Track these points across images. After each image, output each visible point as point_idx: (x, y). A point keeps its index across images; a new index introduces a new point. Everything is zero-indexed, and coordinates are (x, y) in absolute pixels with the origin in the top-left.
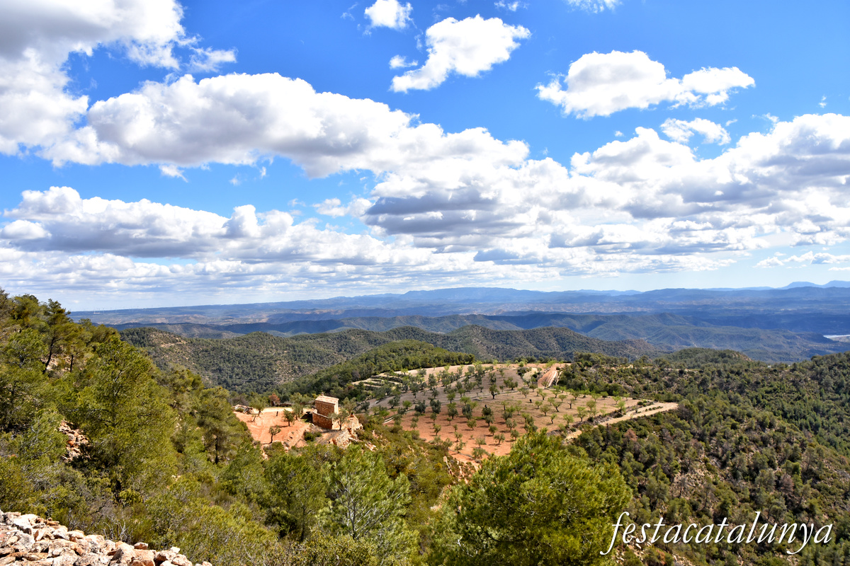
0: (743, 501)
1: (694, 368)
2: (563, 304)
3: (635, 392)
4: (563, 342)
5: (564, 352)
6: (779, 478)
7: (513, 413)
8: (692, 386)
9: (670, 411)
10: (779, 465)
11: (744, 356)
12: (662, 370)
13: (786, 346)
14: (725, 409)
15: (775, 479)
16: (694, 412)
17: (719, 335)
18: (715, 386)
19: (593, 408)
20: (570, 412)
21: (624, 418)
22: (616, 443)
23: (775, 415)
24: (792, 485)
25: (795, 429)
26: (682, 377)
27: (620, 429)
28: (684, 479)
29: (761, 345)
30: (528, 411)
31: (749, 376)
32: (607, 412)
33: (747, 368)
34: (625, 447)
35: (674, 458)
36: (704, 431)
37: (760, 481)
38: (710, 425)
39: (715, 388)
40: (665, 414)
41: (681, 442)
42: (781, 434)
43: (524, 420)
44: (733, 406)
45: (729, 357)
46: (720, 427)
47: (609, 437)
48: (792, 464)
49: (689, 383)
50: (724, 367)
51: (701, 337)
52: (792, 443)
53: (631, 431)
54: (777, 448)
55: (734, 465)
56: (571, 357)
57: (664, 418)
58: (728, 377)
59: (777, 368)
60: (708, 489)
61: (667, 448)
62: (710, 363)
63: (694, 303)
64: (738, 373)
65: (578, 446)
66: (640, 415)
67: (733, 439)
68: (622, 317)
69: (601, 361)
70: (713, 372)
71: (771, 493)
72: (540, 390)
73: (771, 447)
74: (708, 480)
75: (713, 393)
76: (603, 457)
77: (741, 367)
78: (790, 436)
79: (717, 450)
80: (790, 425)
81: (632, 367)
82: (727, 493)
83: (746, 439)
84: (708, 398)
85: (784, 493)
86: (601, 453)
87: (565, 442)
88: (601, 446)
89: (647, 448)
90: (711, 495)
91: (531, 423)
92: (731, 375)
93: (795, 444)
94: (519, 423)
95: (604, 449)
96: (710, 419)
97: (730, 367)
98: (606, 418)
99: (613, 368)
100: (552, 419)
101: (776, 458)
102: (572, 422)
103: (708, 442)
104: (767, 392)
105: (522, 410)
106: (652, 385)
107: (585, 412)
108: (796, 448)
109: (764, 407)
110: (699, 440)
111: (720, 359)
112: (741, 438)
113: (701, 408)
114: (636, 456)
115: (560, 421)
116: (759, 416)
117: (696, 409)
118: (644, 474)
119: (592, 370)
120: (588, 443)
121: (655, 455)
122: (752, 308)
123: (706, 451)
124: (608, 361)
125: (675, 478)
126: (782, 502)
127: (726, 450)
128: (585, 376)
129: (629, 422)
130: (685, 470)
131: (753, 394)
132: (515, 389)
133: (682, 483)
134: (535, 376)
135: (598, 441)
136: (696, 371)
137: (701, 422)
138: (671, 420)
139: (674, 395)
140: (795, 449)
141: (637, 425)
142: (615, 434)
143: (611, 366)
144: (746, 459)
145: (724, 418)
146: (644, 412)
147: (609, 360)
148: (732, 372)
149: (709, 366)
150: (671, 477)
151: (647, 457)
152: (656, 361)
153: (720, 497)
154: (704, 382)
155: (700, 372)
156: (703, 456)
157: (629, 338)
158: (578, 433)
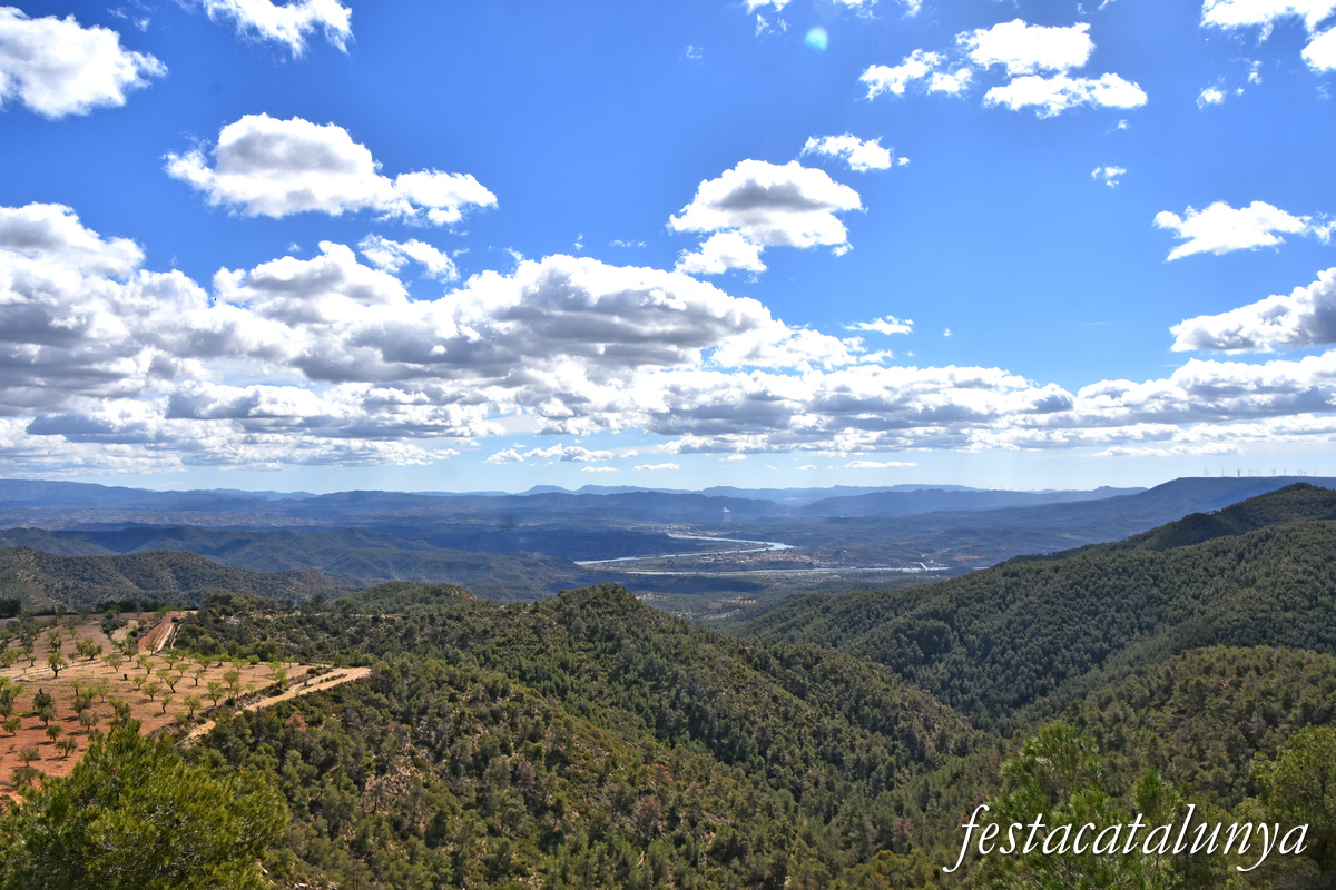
0: (467, 807)
1: (394, 612)
2: (187, 512)
3: (303, 654)
4: (184, 576)
5: (187, 593)
6: (516, 767)
7: (93, 700)
8: (391, 641)
9: (359, 681)
10: (516, 749)
11: (468, 592)
12: (346, 617)
13: (525, 577)
14: (440, 673)
15: (510, 769)
16: (394, 680)
17: (431, 561)
18: (426, 638)
19: (234, 684)
20: (195, 692)
21: (286, 697)
22: (272, 737)
23: (509, 677)
24: (534, 775)
25: (536, 696)
26: (377, 627)
27: (279, 715)
28: (381, 785)
29: (491, 576)
30: (121, 694)
31: (474, 621)
32: (257, 689)
33: (471, 610)
34: (287, 744)
35: (365, 753)
36: (409, 707)
37: (491, 774)
38: (418, 699)
39: (425, 642)
40: (350, 685)
41: (375, 727)
42: (518, 704)
43: (112, 710)
44: (451, 667)
45: (446, 595)
46: (433, 700)
47: (261, 727)
48: (532, 746)
49: (388, 636)
50: (439, 609)
51: (403, 564)
52: (532, 716)
53: (297, 716)
54: (513, 725)
55: (453, 756)
56: (198, 601)
57: (349, 693)
58: (444, 625)
59: (512, 610)
60: (416, 795)
61: (354, 738)
62: (418, 605)
63: (397, 514)
64: (459, 619)
65: (209, 746)
66: (311, 689)
67: (451, 716)
68: (285, 533)
69: (248, 606)
70: (422, 618)
71: (506, 791)
72: (143, 658)
73: (505, 724)
74: (416, 781)
75: (423, 650)
76: (251, 762)
77: (462, 609)
78: (530, 705)
79: (429, 736)
80: (529, 690)
81: (299, 614)
82: (445, 798)
83: (470, 716)
84: (415, 658)
85: (522, 789)
86: (248, 756)
87: (187, 743)
88: (249, 744)
89: (323, 741)
90: (421, 804)
91: (125, 715)
92: (448, 621)
93: (536, 717)
94: (105, 716)
95: (253, 748)
96: (418, 689)
97: (447, 609)
98: (256, 698)
99: (269, 617)
100: (164, 705)
101: (512, 738)
102: (198, 709)
103: (415, 723)
104: (498, 645)
105: (109, 694)
106: (331, 642)
107: (221, 690)
108: (538, 721)
109: (494, 667)
110: (402, 722)
111: (433, 598)
112: (463, 714)
113: (405, 673)
114: (306, 756)
115: (178, 707)
116: (488, 680)
117: (397, 674)
118: (318, 783)
119: (234, 620)
120: (226, 741)
121: (335, 751)
122: (479, 521)
123: (412, 737)
124: (260, 605)
125: (367, 784)
126: (520, 801)
127: (442, 734)
128: (222, 631)
129: (293, 702)
130: (381, 770)
131: (479, 648)
132: (98, 658)
133: (377, 791)
134: (133, 634)
135: (242, 736)
136: (397, 617)
137: (405, 694)
138: (359, 695)
139: (365, 655)
140: (537, 724)
141: (307, 705)
142: (271, 723)
143: (265, 613)
144: (471, 744)
145: (439, 686)
146: (317, 684)
147: (262, 603)
148: (450, 617)
149: (418, 608)
150: (360, 783)
151: (323, 755)
152: (337, 603)
153: (435, 805)
154: (409, 634)
155: (404, 618)
156: (408, 745)
157: (296, 567)
158: (210, 724)
